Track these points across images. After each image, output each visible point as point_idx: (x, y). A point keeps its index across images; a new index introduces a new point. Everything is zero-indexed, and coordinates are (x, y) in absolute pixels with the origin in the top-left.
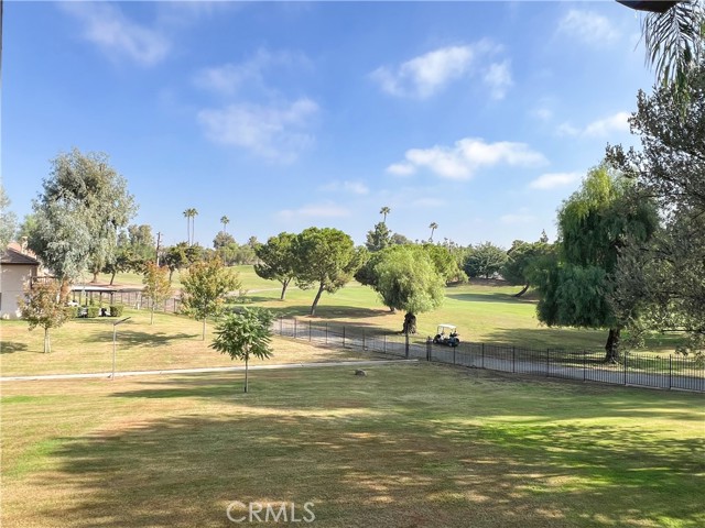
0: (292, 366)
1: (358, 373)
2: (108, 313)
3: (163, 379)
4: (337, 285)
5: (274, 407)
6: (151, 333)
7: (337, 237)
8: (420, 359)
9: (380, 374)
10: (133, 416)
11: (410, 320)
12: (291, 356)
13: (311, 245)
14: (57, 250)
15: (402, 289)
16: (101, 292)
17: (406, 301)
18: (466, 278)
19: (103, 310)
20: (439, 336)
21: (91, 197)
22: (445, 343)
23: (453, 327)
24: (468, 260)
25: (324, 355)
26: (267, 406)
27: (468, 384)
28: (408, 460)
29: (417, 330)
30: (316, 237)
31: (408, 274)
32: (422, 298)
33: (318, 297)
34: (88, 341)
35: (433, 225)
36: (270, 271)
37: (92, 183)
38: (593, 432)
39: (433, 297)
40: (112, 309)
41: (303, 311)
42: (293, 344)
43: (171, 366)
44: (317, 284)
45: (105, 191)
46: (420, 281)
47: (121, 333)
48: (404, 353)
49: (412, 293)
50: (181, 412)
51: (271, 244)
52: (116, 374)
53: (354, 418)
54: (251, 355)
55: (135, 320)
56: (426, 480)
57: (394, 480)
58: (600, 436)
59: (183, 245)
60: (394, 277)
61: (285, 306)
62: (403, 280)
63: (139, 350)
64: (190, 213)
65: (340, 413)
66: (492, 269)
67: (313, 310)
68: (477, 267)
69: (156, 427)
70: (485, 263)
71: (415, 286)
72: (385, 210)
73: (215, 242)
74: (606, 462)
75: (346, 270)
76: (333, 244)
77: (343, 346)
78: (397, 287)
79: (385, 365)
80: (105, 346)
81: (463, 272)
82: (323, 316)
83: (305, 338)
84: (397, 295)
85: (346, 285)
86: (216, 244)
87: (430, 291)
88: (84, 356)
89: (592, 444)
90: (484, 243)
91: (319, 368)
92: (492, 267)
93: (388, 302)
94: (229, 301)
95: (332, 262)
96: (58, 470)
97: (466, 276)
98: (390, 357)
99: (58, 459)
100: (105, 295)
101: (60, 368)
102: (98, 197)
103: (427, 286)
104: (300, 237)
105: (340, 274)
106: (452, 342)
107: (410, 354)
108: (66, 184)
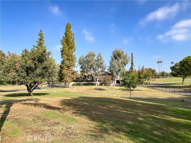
37: (119, 55)
102: (120, 58)
108: (114, 56)
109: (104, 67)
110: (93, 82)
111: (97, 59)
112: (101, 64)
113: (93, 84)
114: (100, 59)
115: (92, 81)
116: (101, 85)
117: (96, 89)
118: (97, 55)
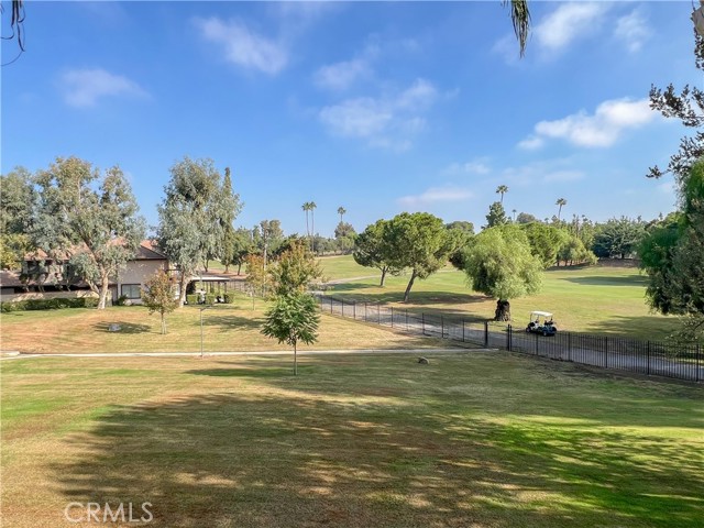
0: (363, 352)
1: (421, 361)
2: (222, 300)
3: (243, 359)
4: (429, 271)
5: (306, 390)
6: (250, 318)
7: (427, 221)
8: (501, 348)
9: (446, 363)
10: (183, 392)
11: (502, 307)
12: (366, 342)
13: (400, 231)
14: (174, 246)
15: (489, 274)
16: (219, 281)
17: (494, 286)
18: (595, 259)
19: (218, 298)
20: (532, 324)
21: (200, 198)
22: (539, 333)
23: (547, 314)
24: (599, 239)
25: (399, 342)
26: (300, 390)
27: (539, 378)
28: (384, 454)
29: (511, 318)
30: (404, 223)
31: (496, 258)
32: (512, 282)
33: (411, 283)
34: (197, 324)
35: (561, 202)
36: (369, 258)
37: (199, 186)
38: (637, 445)
39: (527, 282)
40: (225, 297)
41: (397, 297)
42: (374, 330)
43: (256, 349)
44: (409, 271)
45: (212, 192)
46: (510, 264)
47: (226, 318)
48: (483, 342)
49: (501, 277)
50: (223, 390)
51: (369, 231)
52: (206, 354)
53: (372, 406)
54: (298, 341)
55: (243, 306)
56: (382, 476)
57: (350, 472)
58: (646, 450)
59: (294, 236)
60: (480, 261)
61: (382, 293)
62: (491, 264)
63: (235, 333)
64: (308, 206)
65: (362, 401)
66: (628, 248)
67: (405, 297)
68: (609, 246)
69: (191, 401)
70: (619, 240)
71: (504, 270)
72: (502, 189)
73: (336, 232)
74: (617, 483)
75: (438, 255)
76: (422, 229)
77: (424, 333)
78: (484, 271)
79: (458, 354)
80: (209, 330)
81: (591, 253)
82: (416, 302)
83: (388, 325)
84: (485, 280)
85: (438, 271)
86: (337, 234)
87: (523, 275)
88: (189, 337)
89: (622, 458)
90: (619, 218)
91: (387, 355)
92: (629, 246)
93: (477, 288)
94: (313, 288)
95: (421, 247)
96: (91, 432)
97: (593, 257)
98: (467, 345)
99: (98, 423)
100: (222, 284)
101: (170, 347)
102: (206, 199)
103: (518, 269)
104: (391, 223)
105: (431, 259)
106: (548, 331)
107: (490, 343)
108: (181, 190)
109: (136, 229)
110: (80, 294)
111: (101, 193)
112: (124, 215)
113: (80, 304)
114: (117, 194)
115: (74, 288)
116: (118, 302)
117: (105, 328)
118: (104, 176)
